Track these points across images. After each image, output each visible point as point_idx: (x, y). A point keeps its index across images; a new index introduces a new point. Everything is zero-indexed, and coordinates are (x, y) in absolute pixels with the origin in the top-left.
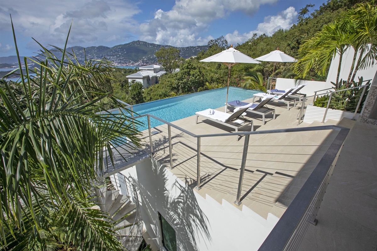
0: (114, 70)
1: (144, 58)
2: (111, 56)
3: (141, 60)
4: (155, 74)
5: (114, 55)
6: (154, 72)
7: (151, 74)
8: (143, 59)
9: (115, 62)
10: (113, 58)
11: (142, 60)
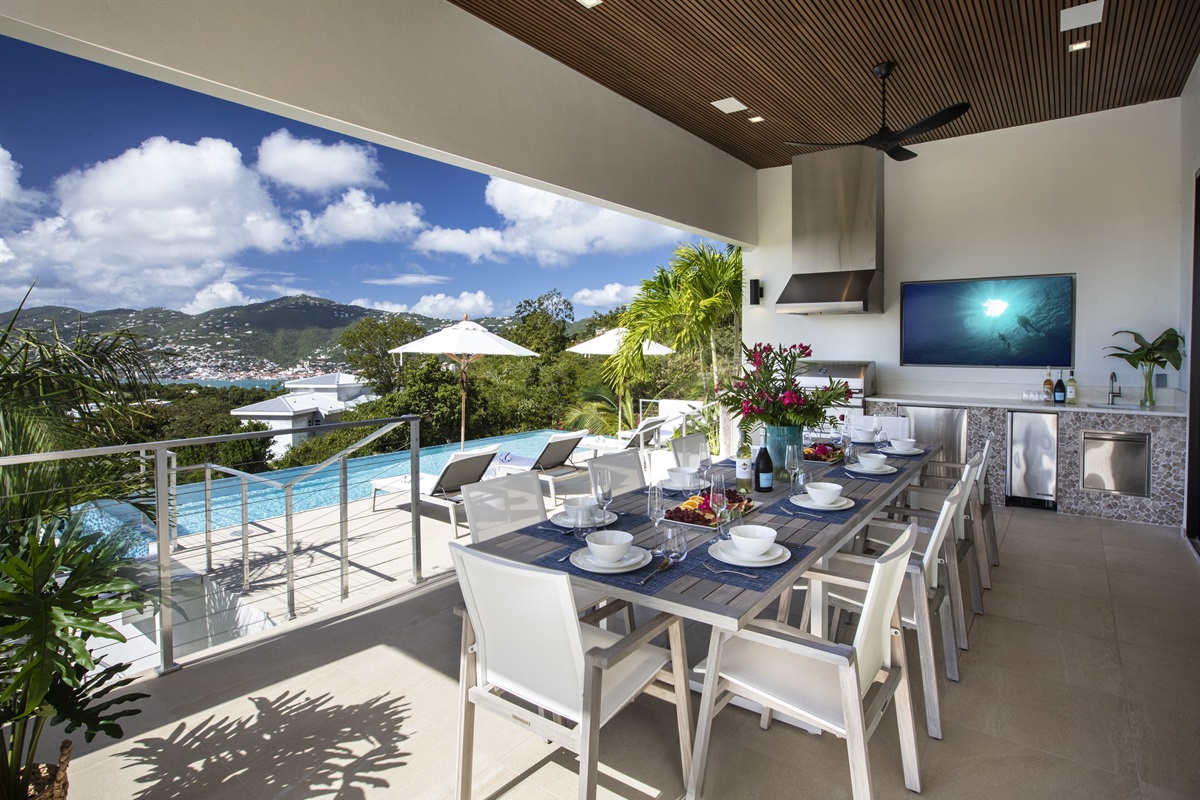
0: (193, 392)
1: (320, 353)
2: (190, 342)
3: (305, 359)
4: (340, 406)
5: (203, 340)
6: (339, 399)
7: (328, 404)
8: (314, 356)
9: (202, 364)
10: (196, 350)
11: (311, 361)
